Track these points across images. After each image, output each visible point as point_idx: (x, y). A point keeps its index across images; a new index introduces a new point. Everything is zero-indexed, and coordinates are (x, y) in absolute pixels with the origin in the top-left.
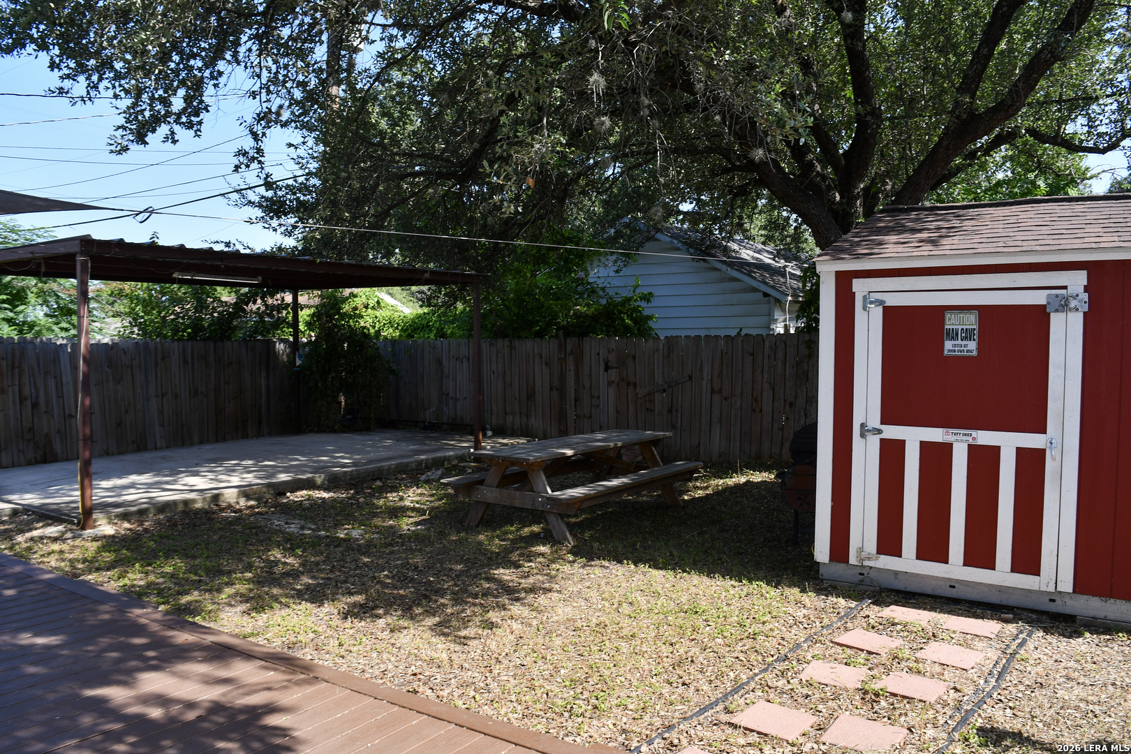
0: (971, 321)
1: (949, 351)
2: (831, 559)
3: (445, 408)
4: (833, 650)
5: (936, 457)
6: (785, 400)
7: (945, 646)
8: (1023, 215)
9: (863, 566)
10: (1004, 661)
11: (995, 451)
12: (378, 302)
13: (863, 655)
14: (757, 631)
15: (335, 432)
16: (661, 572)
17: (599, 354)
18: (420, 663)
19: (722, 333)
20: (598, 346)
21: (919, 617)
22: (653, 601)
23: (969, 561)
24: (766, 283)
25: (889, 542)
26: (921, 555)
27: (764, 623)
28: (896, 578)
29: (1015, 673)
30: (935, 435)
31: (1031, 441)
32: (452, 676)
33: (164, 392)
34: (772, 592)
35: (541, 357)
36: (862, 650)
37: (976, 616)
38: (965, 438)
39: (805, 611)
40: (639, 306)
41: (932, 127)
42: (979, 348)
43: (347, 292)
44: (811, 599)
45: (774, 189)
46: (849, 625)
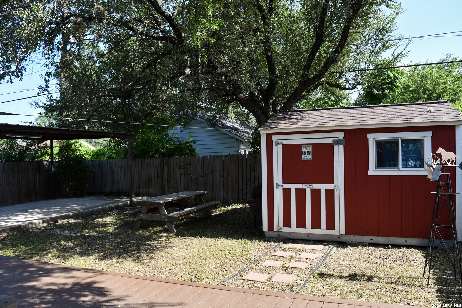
0: (310, 149)
1: (303, 158)
2: (268, 230)
3: (114, 186)
4: (272, 257)
5: (301, 193)
6: (247, 178)
7: (307, 253)
8: (325, 114)
9: (279, 232)
10: (325, 256)
11: (319, 190)
12: (80, 145)
13: (281, 258)
14: (246, 254)
15: (69, 197)
16: (210, 239)
17: (176, 163)
18: (134, 272)
19: (223, 154)
20: (177, 160)
21: (298, 246)
22: (209, 248)
23: (313, 227)
24: (237, 135)
25: (287, 223)
26: (297, 226)
27: (248, 251)
28: (290, 235)
29: (328, 259)
30: (300, 186)
31: (330, 186)
32: (147, 275)
34: (249, 242)
35: (154, 165)
36: (281, 257)
37: (316, 245)
38: (309, 187)
39: (261, 247)
40: (191, 145)
41: (295, 82)
42: (312, 157)
43: (73, 141)
44: (262, 243)
45: (242, 103)
46: (276, 250)
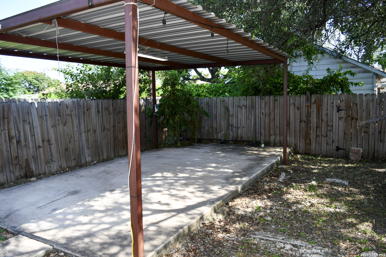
3: (230, 132)
17: (333, 103)
20: (333, 99)
33: (88, 129)
35: (295, 105)
